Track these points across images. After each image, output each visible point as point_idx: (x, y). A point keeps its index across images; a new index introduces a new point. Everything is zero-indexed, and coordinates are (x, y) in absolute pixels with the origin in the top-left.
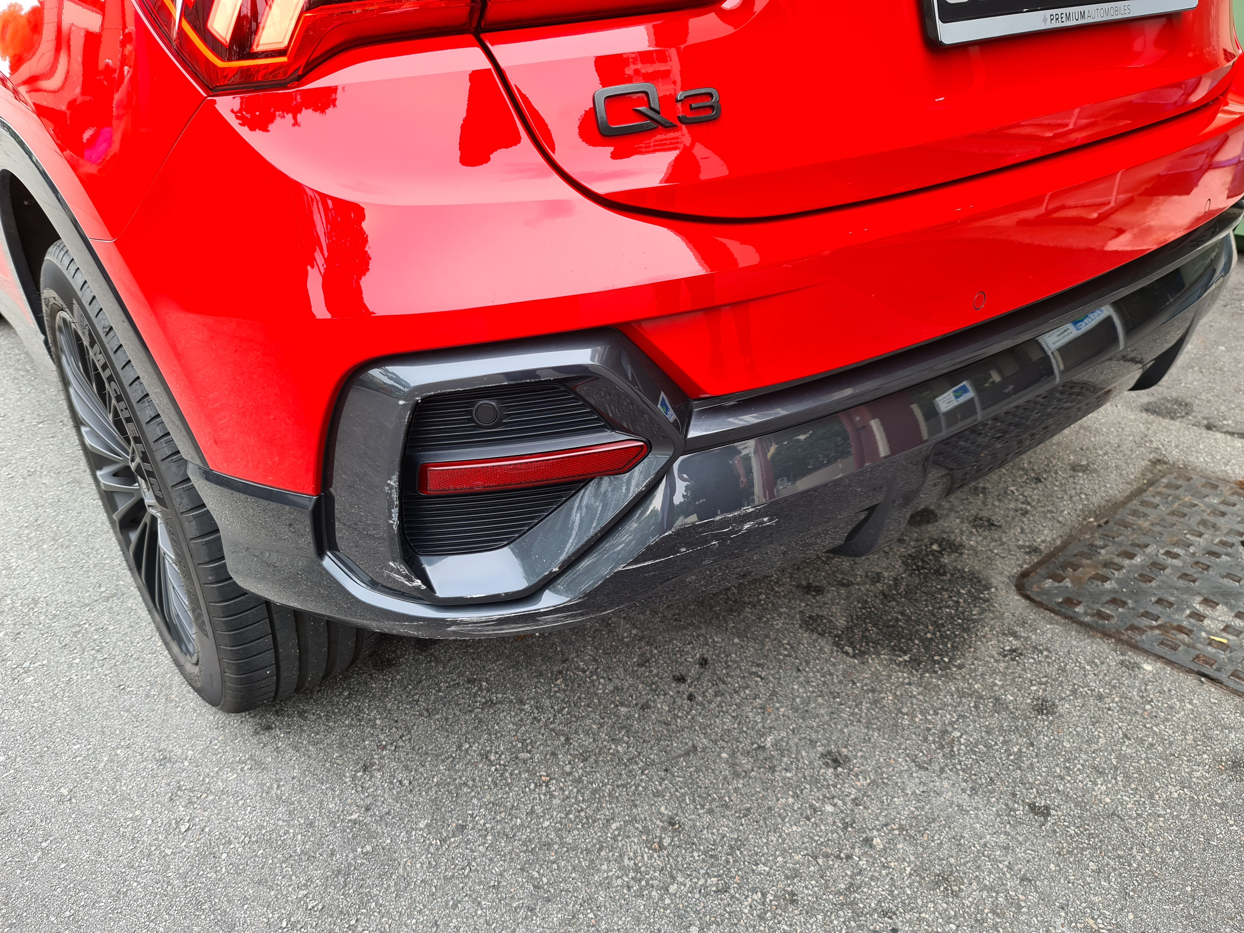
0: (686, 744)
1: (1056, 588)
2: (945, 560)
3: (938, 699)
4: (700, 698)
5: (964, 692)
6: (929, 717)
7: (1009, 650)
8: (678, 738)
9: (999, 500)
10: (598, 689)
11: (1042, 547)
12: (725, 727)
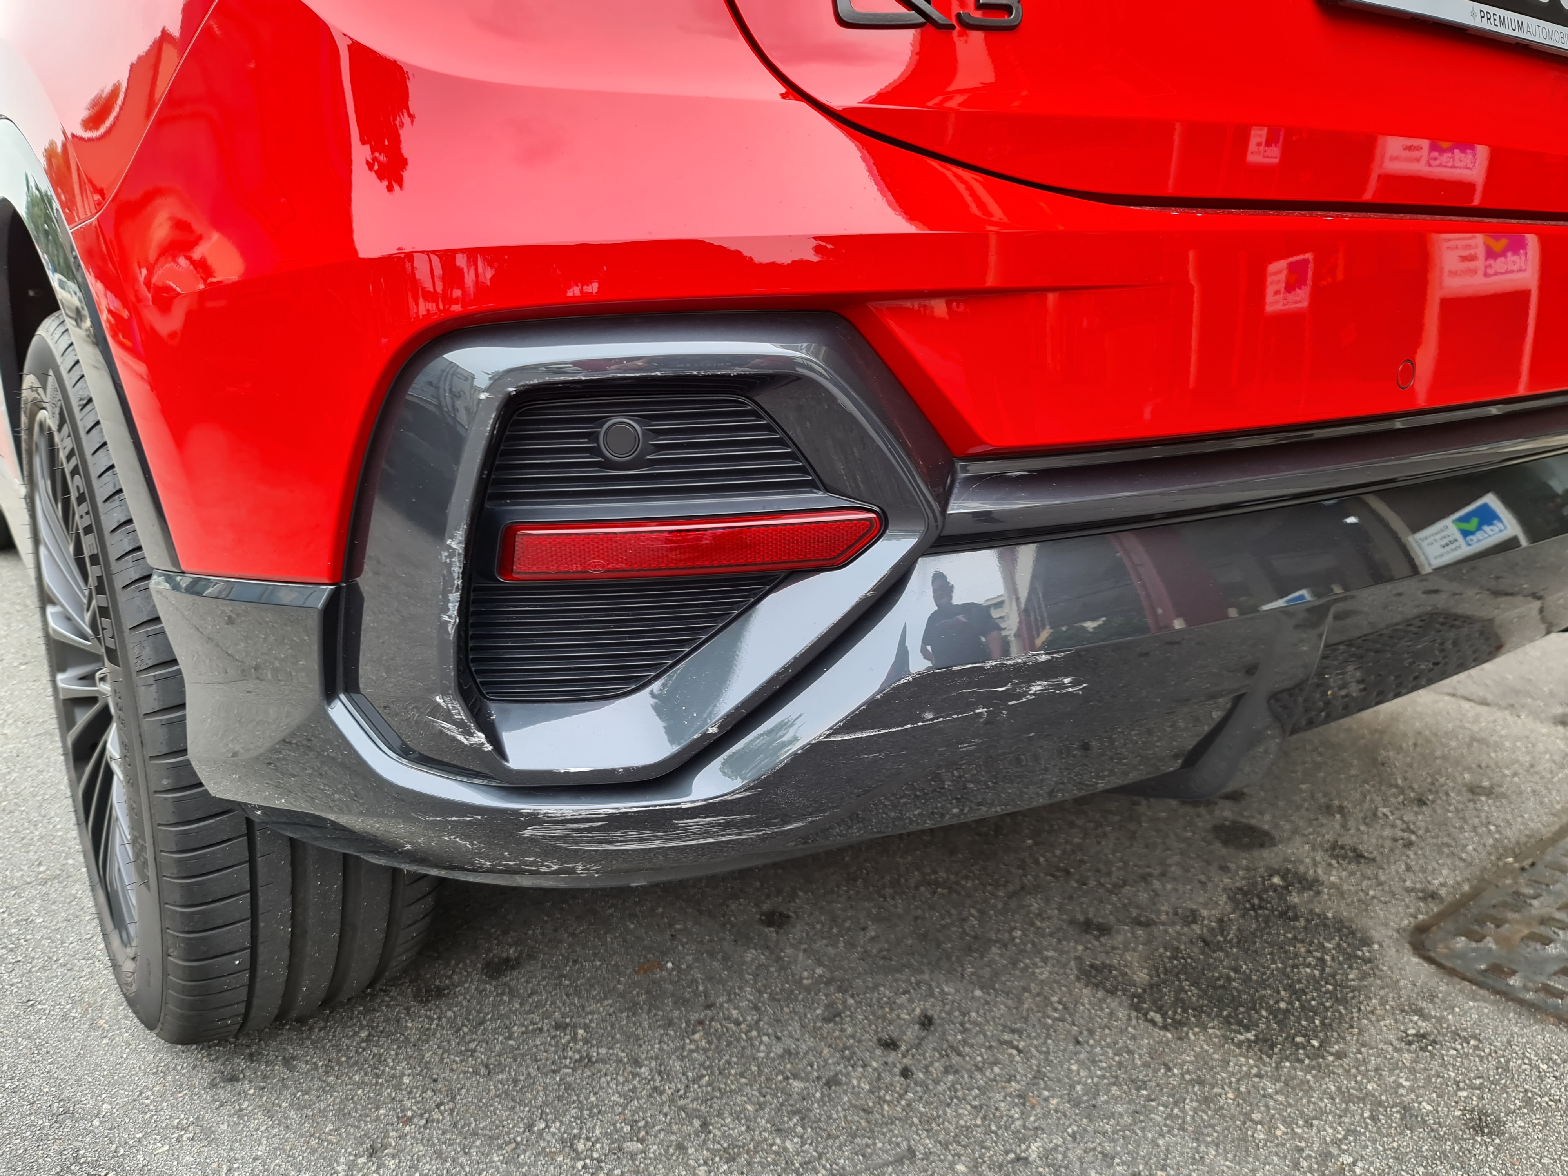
0: (898, 1145)
1: (1474, 950)
2: (1295, 898)
3: (1309, 1102)
4: (921, 1075)
5: (1351, 1095)
6: (1299, 1131)
7: (1416, 1035)
8: (884, 1134)
9: (1366, 824)
10: (758, 1051)
11: (1443, 892)
12: (962, 1123)
